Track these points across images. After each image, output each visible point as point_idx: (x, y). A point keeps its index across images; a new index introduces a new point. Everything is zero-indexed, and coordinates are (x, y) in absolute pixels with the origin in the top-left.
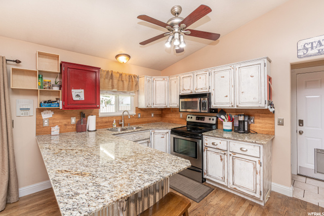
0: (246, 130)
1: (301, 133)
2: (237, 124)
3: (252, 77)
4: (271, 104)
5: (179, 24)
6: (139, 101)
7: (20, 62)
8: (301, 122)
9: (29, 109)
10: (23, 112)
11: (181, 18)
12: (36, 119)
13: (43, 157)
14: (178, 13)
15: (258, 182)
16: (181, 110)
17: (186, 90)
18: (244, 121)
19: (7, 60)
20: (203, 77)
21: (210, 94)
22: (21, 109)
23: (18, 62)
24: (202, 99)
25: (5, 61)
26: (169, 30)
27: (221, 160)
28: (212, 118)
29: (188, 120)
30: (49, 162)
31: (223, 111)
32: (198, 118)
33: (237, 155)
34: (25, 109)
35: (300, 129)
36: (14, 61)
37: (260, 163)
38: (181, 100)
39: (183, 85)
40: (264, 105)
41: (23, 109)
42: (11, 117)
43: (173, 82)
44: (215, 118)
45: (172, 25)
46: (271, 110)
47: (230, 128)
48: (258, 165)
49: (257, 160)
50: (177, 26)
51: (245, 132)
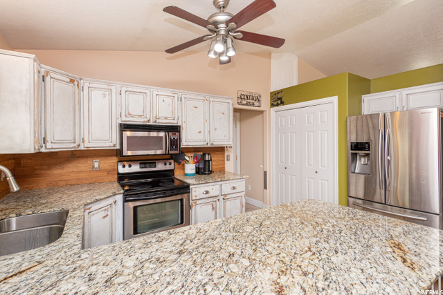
0: (210, 169)
3: (223, 114)
5: (227, 23)
11: (229, 14)
14: (224, 7)
17: (133, 116)
18: (209, 160)
21: (180, 127)
26: (210, 30)
28: (168, 162)
32: (142, 165)
33: (228, 197)
45: (216, 24)
49: (243, 193)
50: (224, 25)
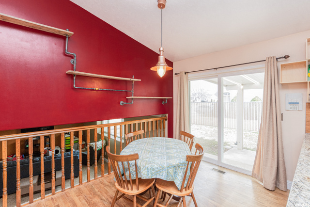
7: (289, 56)
9: (298, 103)
10: (291, 106)
12: (306, 114)
13: (300, 156)
19: (277, 59)
22: (289, 103)
23: (286, 57)
25: (275, 59)
30: (303, 163)
34: (294, 103)
36: (283, 58)
41: (292, 103)
42: (280, 110)
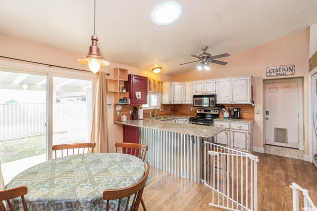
0: (238, 116)
1: (267, 119)
2: (233, 113)
3: (243, 86)
4: (253, 102)
6: (163, 99)
7: (110, 74)
8: (267, 113)
9: (111, 104)
10: (108, 106)
12: (114, 111)
14: (205, 50)
15: (248, 143)
16: (194, 105)
18: (237, 112)
20: (211, 84)
21: (216, 95)
22: (108, 104)
24: (211, 98)
27: (226, 134)
28: (215, 110)
29: (198, 112)
31: (223, 106)
32: (205, 111)
33: (236, 130)
35: (267, 116)
37: (249, 133)
38: (195, 99)
39: (196, 89)
40: (249, 102)
43: (187, 86)
44: (218, 111)
46: (253, 105)
47: (228, 116)
48: (248, 135)
49: (247, 132)
51: (237, 118)
